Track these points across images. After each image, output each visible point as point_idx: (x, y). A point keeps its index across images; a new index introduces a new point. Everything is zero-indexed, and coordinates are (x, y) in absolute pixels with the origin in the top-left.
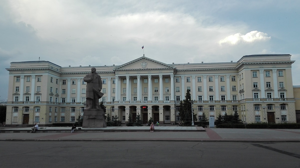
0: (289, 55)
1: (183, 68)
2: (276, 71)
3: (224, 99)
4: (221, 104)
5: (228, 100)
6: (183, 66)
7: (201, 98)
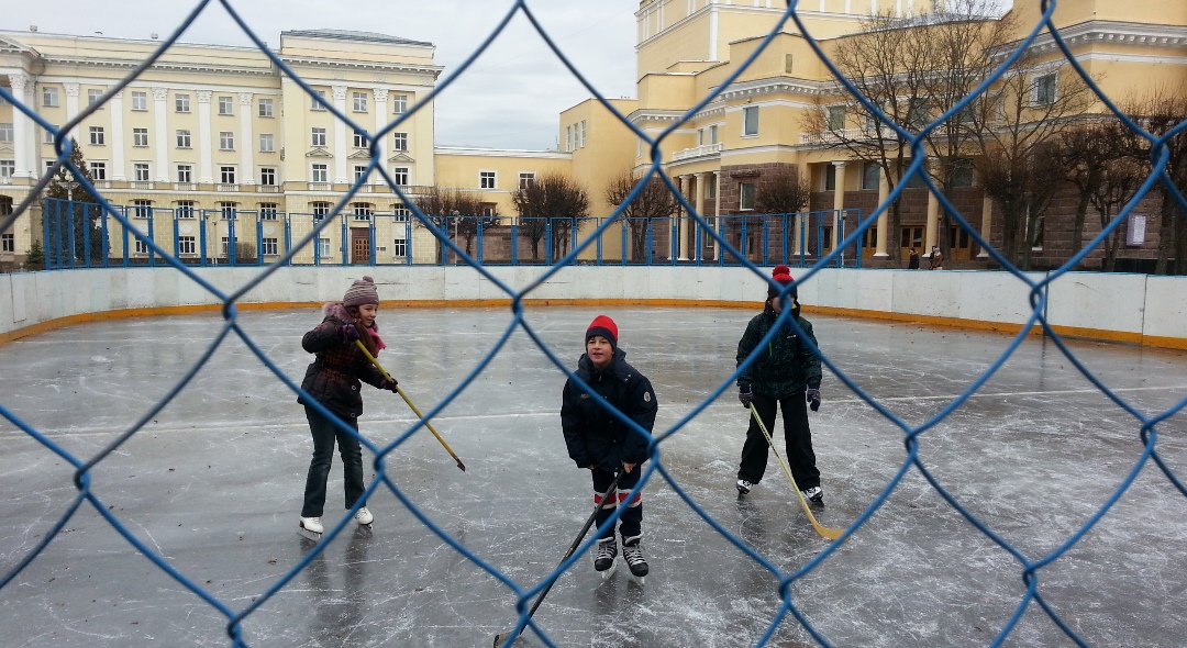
0: (430, 44)
1: (71, 52)
2: (385, 93)
3: (232, 180)
4: (219, 196)
5: (244, 183)
6: (72, 44)
7: (146, 173)
